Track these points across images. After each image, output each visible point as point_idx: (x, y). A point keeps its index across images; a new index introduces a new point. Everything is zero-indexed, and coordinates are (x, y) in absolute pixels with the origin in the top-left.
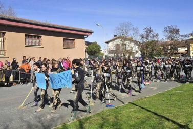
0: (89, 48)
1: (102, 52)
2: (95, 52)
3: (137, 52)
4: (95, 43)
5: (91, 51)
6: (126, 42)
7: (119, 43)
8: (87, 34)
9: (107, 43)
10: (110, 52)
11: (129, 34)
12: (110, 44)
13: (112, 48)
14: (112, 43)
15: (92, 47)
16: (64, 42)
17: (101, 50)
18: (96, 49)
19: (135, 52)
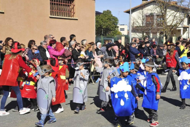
2: (107, 30)
3: (185, 29)
5: (101, 27)
6: (168, 10)
10: (135, 30)
12: (135, 15)
13: (140, 23)
14: (140, 13)
15: (102, 20)
16: (51, 4)
17: (118, 25)
18: (109, 23)
19: (182, 29)
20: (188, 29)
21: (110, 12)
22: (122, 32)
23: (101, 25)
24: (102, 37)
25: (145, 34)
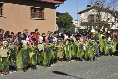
0: (60, 19)
1: (74, 24)
2: (66, 24)
3: (113, 23)
4: (67, 14)
5: (62, 23)
6: (101, 12)
7: (93, 14)
8: (59, 2)
9: (80, 13)
10: (83, 24)
11: (106, 3)
12: (82, 15)
13: (85, 20)
14: (85, 14)
15: (63, 18)
16: (31, 12)
17: (73, 21)
18: (67, 20)
19: (111, 23)
20: (115, 24)
21: (68, 13)
22: (76, 25)
23: (62, 21)
24: (63, 28)
25: (89, 27)
